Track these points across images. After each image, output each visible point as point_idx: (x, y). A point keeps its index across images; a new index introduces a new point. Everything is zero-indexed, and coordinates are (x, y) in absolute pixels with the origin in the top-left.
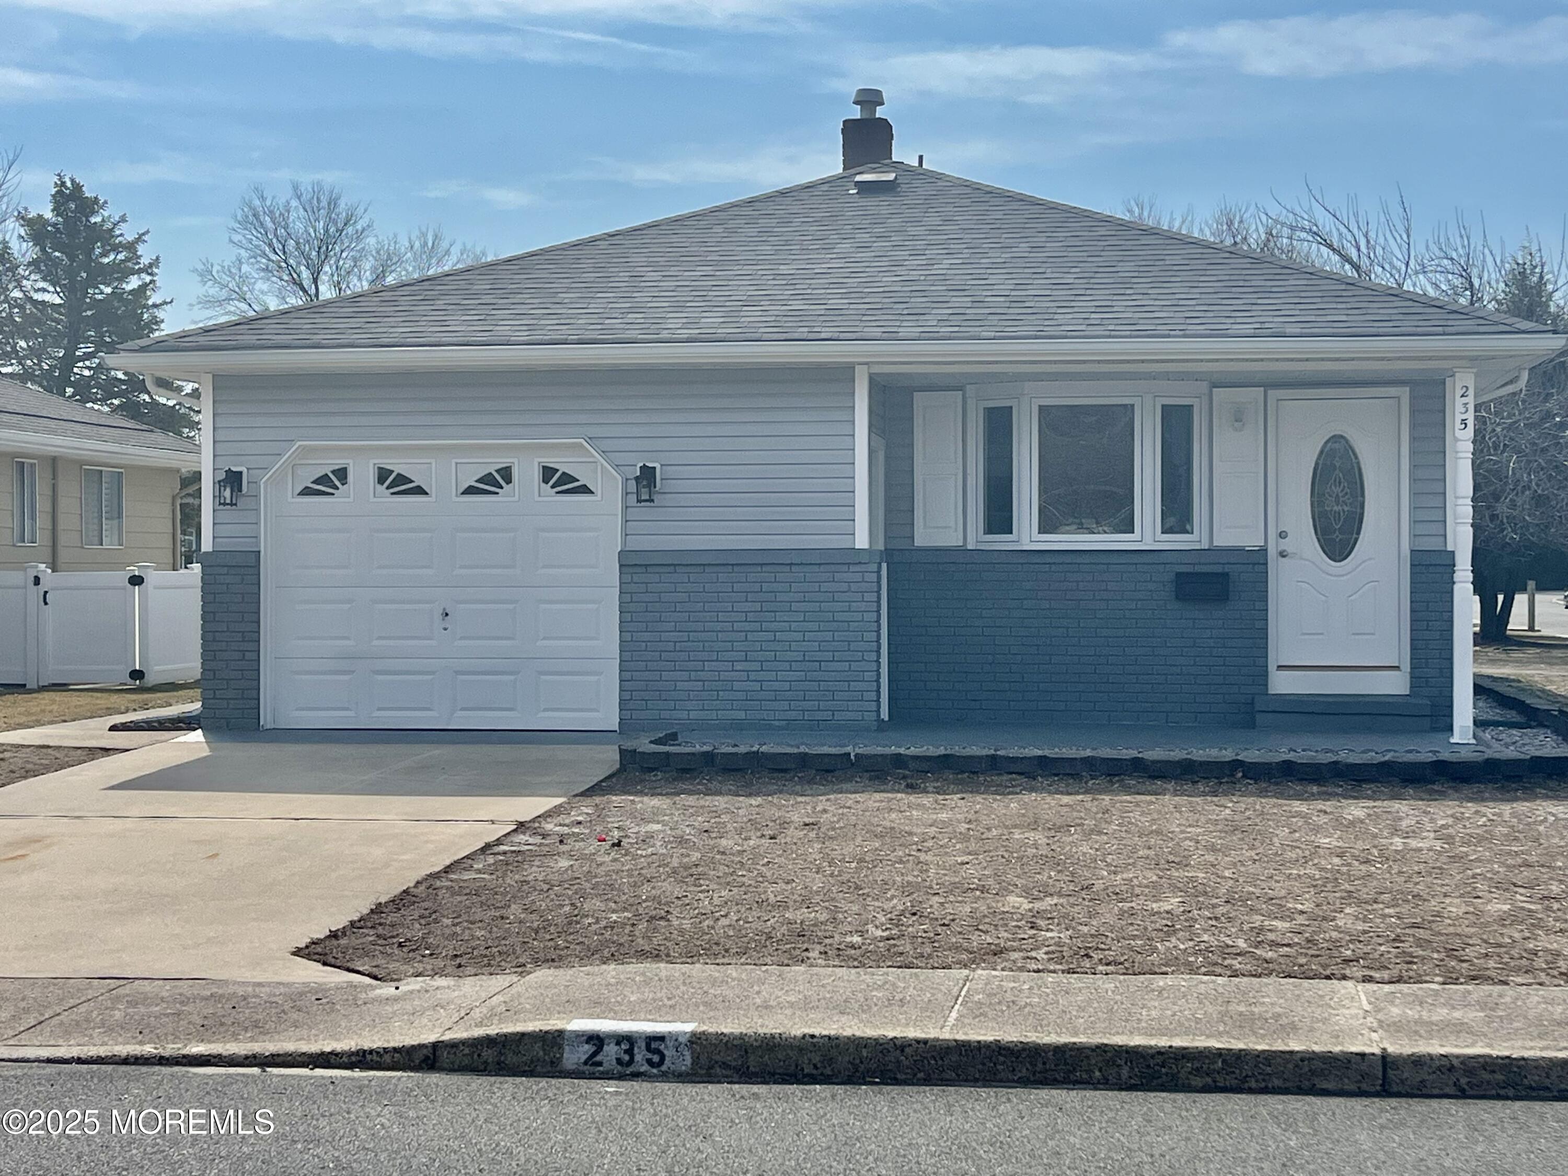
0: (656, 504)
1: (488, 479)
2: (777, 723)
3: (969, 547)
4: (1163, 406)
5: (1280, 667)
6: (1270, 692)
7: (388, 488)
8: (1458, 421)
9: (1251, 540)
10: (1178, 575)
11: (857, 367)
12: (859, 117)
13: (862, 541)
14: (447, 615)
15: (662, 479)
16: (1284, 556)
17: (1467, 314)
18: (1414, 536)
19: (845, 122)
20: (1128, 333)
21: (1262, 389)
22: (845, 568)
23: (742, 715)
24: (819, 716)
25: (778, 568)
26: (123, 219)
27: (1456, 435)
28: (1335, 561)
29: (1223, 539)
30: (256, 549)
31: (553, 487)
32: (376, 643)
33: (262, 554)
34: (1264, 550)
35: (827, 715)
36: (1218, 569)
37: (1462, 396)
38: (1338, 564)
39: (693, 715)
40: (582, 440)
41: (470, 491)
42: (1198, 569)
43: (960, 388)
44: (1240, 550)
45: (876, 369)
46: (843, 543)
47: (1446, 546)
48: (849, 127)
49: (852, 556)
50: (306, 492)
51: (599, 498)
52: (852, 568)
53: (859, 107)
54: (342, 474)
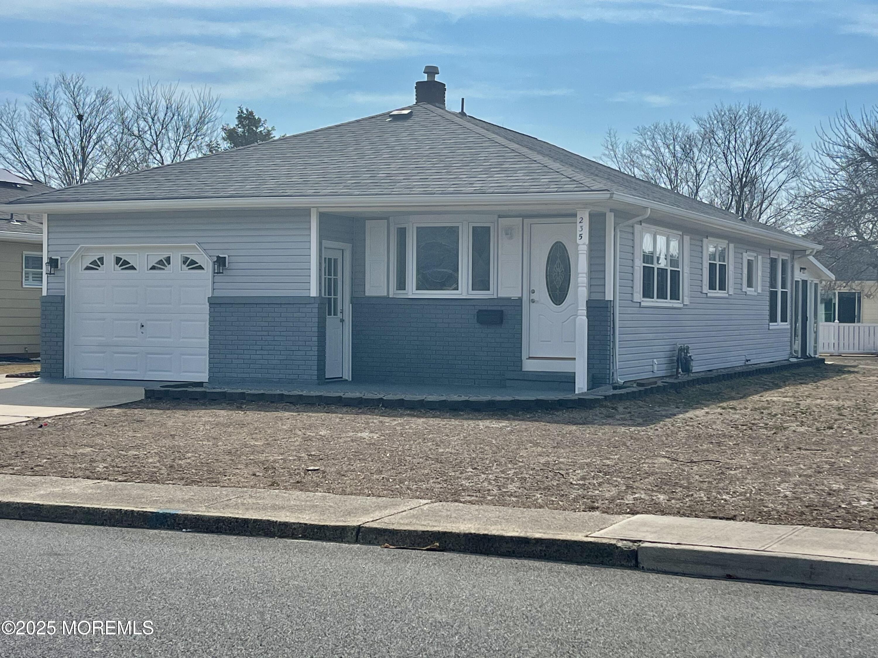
0: (224, 274)
1: (160, 262)
2: (275, 380)
3: (390, 296)
4: (473, 227)
5: (530, 358)
6: (523, 370)
7: (120, 267)
8: (578, 235)
9: (515, 294)
10: (480, 311)
11: (312, 209)
12: (426, 80)
13: (314, 293)
14: (143, 326)
15: (229, 263)
16: (533, 302)
17: (578, 182)
18: (590, 293)
19: (417, 83)
20: (440, 192)
21: (521, 218)
22: (304, 306)
23: (260, 376)
24: (292, 377)
25: (264, 306)
26: (273, 129)
27: (578, 242)
28: (557, 305)
29: (503, 293)
30: (63, 295)
31: (188, 266)
32: (115, 339)
33: (66, 297)
34: (520, 299)
35: (296, 377)
36: (499, 308)
37: (580, 222)
38: (559, 306)
39: (240, 375)
40: (195, 244)
41: (153, 268)
42: (490, 308)
43: (387, 219)
44: (509, 299)
45: (322, 210)
46: (304, 294)
47: (605, 298)
48: (420, 86)
49: (307, 301)
50: (88, 268)
51: (206, 272)
52: (308, 306)
53: (426, 75)
54: (101, 259)
